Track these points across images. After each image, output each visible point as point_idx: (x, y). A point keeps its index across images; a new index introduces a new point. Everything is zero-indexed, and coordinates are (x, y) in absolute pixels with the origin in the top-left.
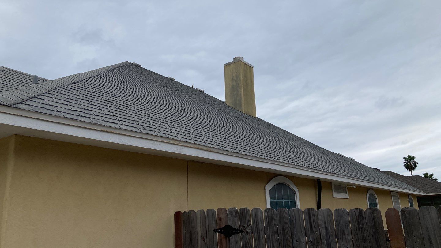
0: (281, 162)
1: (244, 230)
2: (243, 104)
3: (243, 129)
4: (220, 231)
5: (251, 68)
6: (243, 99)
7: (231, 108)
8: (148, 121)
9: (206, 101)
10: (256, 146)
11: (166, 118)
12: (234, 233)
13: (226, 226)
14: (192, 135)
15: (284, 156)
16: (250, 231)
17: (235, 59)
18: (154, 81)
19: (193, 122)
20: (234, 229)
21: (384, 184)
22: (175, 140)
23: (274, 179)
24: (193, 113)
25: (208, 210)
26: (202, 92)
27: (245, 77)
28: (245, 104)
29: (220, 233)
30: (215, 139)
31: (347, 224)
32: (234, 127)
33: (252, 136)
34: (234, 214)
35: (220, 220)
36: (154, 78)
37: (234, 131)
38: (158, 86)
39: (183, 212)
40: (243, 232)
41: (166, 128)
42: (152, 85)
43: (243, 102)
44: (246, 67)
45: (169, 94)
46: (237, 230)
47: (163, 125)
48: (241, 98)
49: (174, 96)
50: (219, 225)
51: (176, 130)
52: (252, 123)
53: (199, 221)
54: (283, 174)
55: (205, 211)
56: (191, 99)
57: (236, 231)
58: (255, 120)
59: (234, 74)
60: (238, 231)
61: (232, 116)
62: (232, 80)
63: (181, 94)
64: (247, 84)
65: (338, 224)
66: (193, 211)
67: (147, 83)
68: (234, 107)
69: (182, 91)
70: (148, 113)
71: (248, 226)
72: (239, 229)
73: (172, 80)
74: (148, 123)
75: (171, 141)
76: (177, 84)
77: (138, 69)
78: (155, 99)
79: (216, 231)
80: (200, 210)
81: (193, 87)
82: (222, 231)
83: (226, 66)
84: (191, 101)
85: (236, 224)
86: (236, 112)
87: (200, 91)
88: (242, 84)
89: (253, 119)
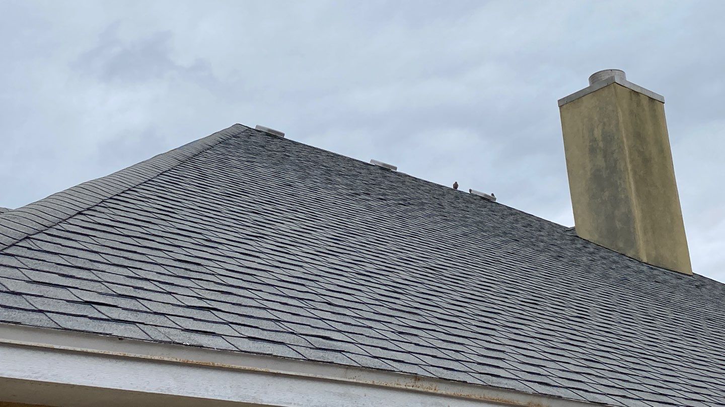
2: (639, 233)
3: (650, 319)
5: (655, 103)
6: (637, 213)
7: (598, 247)
8: (321, 319)
9: (505, 233)
10: (704, 379)
11: (377, 303)
14: (472, 357)
17: (594, 78)
18: (330, 182)
19: (471, 309)
22: (416, 377)
24: (467, 276)
26: (488, 200)
27: (638, 136)
28: (645, 233)
30: (552, 365)
32: (615, 316)
33: (683, 343)
36: (328, 171)
37: (619, 329)
38: (340, 194)
41: (381, 336)
42: (322, 193)
43: (638, 225)
44: (639, 104)
45: (380, 219)
47: (371, 328)
48: (630, 212)
49: (398, 225)
51: (415, 340)
52: (678, 297)
56: (455, 227)
58: (690, 283)
59: (596, 132)
61: (605, 276)
62: (593, 151)
63: (419, 213)
64: (646, 161)
67: (307, 190)
68: (606, 243)
69: (423, 204)
70: (320, 291)
73: (386, 169)
74: (321, 324)
75: (403, 383)
76: (403, 182)
77: (274, 145)
78: (336, 239)
81: (456, 186)
83: (568, 104)
84: (455, 236)
86: (615, 262)
87: (482, 198)
88: (628, 160)
89: (679, 281)
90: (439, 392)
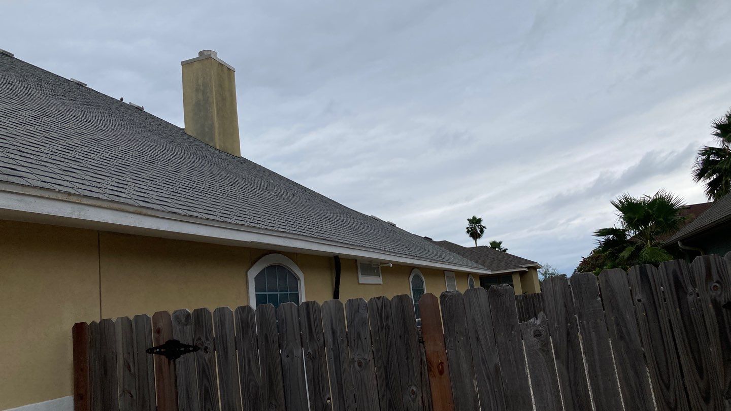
0: (275, 231)
1: (200, 346)
2: (217, 134)
3: (213, 176)
4: (158, 350)
5: (230, 71)
6: (216, 125)
7: (195, 139)
8: (12, 159)
9: (145, 127)
10: (233, 205)
11: (54, 154)
12: (184, 353)
13: (170, 341)
14: (106, 186)
15: (281, 221)
16: (211, 347)
17: (201, 53)
18: (39, 85)
19: (114, 162)
20: (184, 346)
21: (434, 261)
22: (69, 194)
23: (263, 258)
24: (116, 146)
25: (136, 317)
26: (140, 109)
27: (221, 86)
28: (219, 134)
29: (160, 353)
30: (154, 193)
31: (364, 323)
32: (195, 173)
33: (227, 188)
34: (183, 320)
35: (158, 331)
36: (41, 80)
37: (195, 179)
38: (46, 94)
39: (89, 323)
40: (199, 348)
41: (51, 171)
42: (33, 91)
43: (217, 131)
44: (222, 70)
45: (69, 111)
46: (189, 346)
47: (46, 166)
48: (213, 123)
49: (80, 115)
50: (157, 340)
51: (74, 175)
52: (231, 167)
53: (119, 337)
54: (277, 249)
55: (132, 318)
56: (117, 120)
57: (187, 349)
58: (238, 161)
59: (199, 81)
60: (191, 349)
61: (195, 154)
62: (197, 90)
63: (95, 111)
64: (224, 99)
65: (351, 323)
66: (109, 320)
67: (22, 88)
68: (200, 138)
69: (99, 106)
70: (15, 143)
71: (207, 339)
72: (192, 344)
73: (80, 85)
74: (11, 161)
75: (60, 197)
76: (90, 93)
77: (6, 60)
78: (35, 117)
79: (151, 351)
80: (122, 318)
82: (162, 350)
83: (186, 64)
84: (114, 125)
85: (186, 337)
86: (202, 148)
87: (136, 108)
88: (214, 97)
89: (233, 160)
90: (82, 202)
